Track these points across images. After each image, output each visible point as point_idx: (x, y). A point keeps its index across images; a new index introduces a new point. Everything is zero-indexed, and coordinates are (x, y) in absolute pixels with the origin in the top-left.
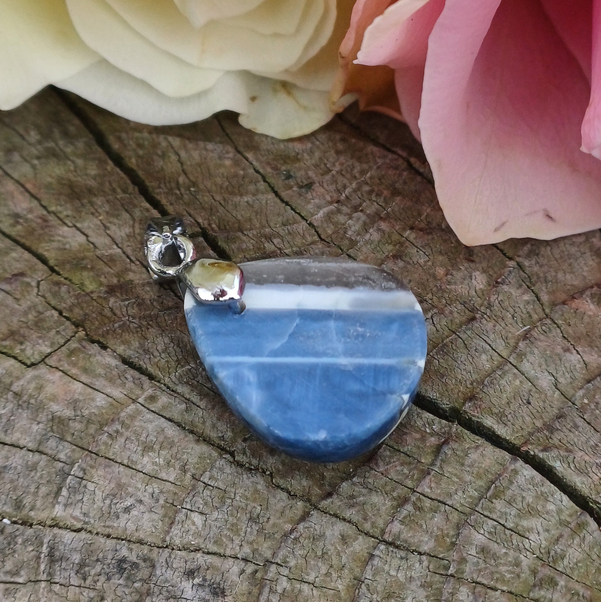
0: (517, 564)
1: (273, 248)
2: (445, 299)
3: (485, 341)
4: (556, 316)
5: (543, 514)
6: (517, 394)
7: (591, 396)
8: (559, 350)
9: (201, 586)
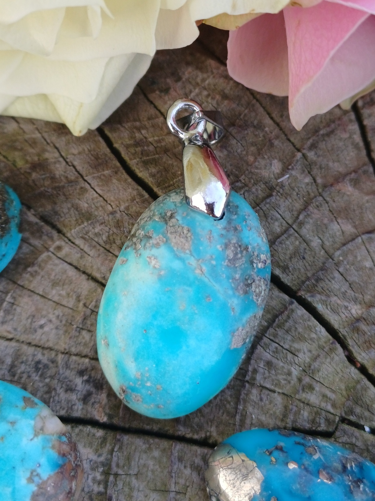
0: (289, 374)
1: (141, 136)
2: (254, 180)
3: (278, 212)
4: (325, 195)
5: (308, 340)
6: (296, 253)
7: (345, 255)
8: (326, 221)
9: (87, 381)
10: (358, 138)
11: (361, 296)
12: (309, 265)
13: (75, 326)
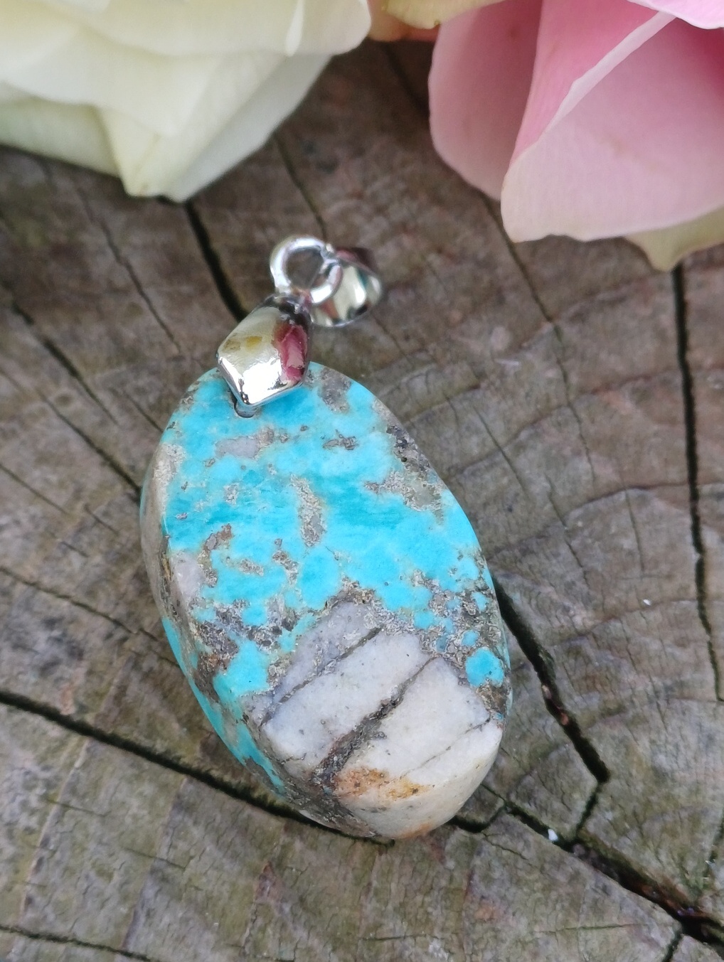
2: (451, 354)
3: (481, 419)
4: (581, 408)
6: (499, 496)
7: (589, 519)
8: (567, 451)
9: (58, 640)
10: (668, 320)
11: (599, 596)
12: (517, 523)
13: (59, 540)
